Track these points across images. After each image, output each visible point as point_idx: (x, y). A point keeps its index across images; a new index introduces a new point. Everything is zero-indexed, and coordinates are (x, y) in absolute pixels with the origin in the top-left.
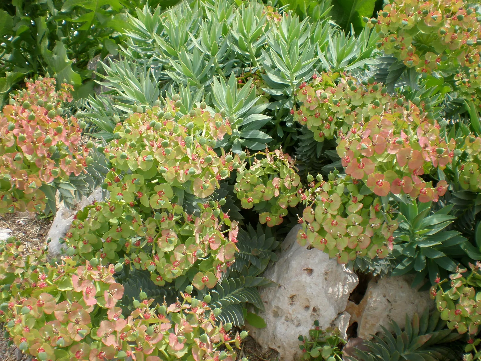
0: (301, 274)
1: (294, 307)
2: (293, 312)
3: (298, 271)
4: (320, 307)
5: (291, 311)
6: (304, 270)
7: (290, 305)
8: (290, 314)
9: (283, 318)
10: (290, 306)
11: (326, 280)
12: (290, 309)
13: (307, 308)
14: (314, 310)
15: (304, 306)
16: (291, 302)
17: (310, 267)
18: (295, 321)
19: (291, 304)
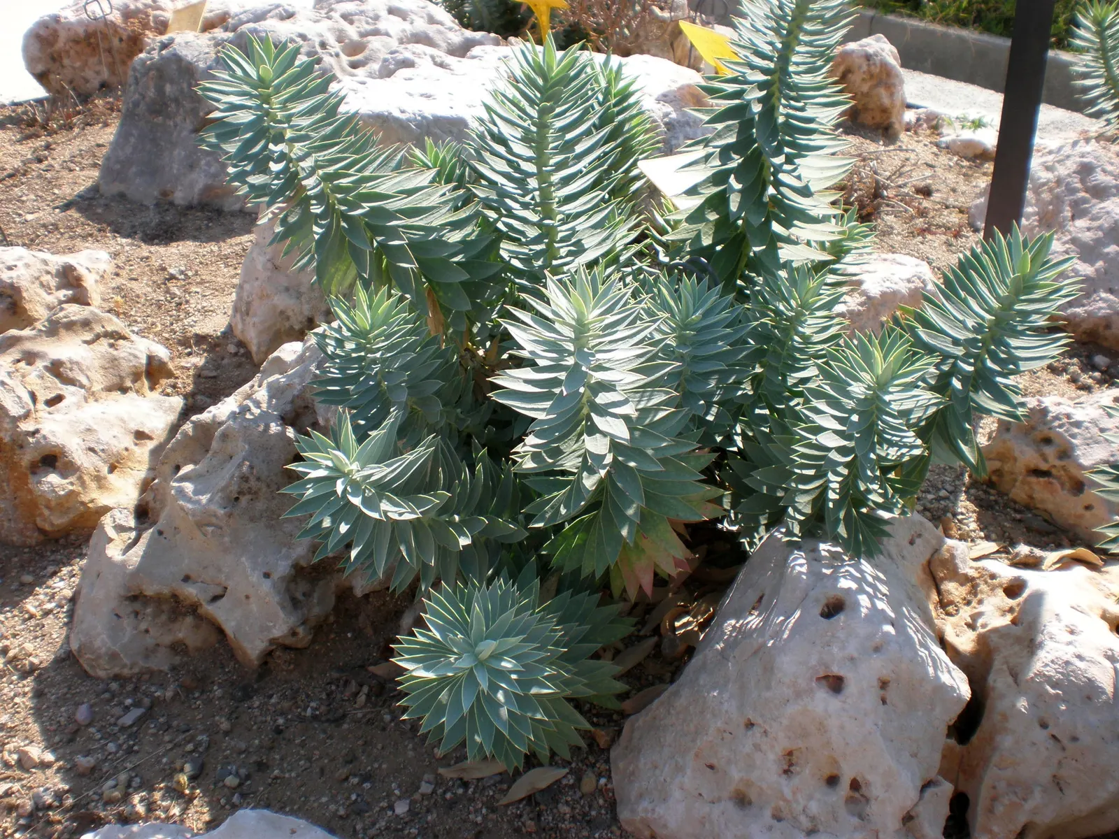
0: (810, 692)
1: (796, 781)
2: (794, 793)
3: (802, 683)
4: (869, 777)
5: (787, 792)
6: (819, 679)
7: (784, 776)
8: (786, 800)
9: (768, 813)
10: (783, 780)
11: (884, 701)
12: (787, 787)
13: (832, 781)
14: (855, 785)
15: (826, 776)
16: (786, 767)
17: (836, 670)
18: (803, 819)
19: (786, 772)
